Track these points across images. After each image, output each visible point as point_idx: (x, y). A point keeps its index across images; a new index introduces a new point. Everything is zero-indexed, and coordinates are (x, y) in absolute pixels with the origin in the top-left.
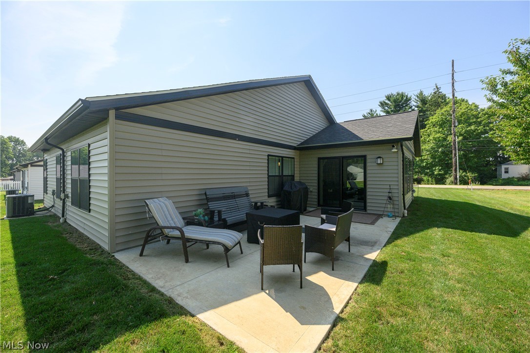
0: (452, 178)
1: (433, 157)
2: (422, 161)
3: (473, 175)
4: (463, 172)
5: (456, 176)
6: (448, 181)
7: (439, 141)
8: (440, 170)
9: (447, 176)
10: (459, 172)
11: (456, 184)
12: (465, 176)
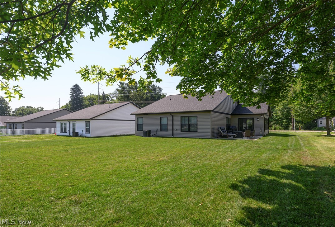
0: (292, 127)
1: (283, 114)
2: (277, 116)
3: (302, 125)
4: (297, 123)
5: (294, 126)
6: (290, 128)
7: (285, 105)
8: (286, 122)
9: (290, 126)
10: (295, 123)
11: (294, 130)
12: (298, 126)
